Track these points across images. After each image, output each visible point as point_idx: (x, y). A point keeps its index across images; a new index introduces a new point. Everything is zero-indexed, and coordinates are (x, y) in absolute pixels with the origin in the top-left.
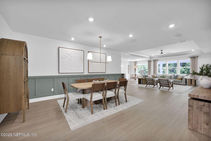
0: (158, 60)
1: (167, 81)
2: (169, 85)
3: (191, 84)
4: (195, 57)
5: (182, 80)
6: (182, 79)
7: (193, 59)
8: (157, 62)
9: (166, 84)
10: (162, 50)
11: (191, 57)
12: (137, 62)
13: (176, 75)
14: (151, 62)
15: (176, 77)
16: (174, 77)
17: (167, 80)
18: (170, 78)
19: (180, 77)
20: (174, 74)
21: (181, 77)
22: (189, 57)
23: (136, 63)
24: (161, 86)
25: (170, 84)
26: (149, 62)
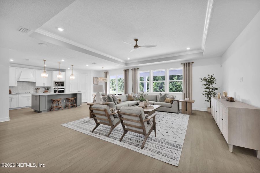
0: (138, 69)
1: (138, 119)
2: (143, 128)
3: (186, 110)
4: (189, 63)
5: (172, 104)
6: (172, 102)
7: (187, 66)
8: (137, 71)
9: (138, 127)
10: (136, 40)
11: (184, 64)
12: (108, 72)
13: (163, 95)
14: (128, 72)
15: (164, 98)
16: (161, 97)
17: (137, 116)
18: (155, 100)
19: (169, 99)
20: (161, 92)
21: (171, 98)
22: (181, 64)
23: (106, 73)
24: (126, 131)
25: (148, 123)
26: (126, 71)
